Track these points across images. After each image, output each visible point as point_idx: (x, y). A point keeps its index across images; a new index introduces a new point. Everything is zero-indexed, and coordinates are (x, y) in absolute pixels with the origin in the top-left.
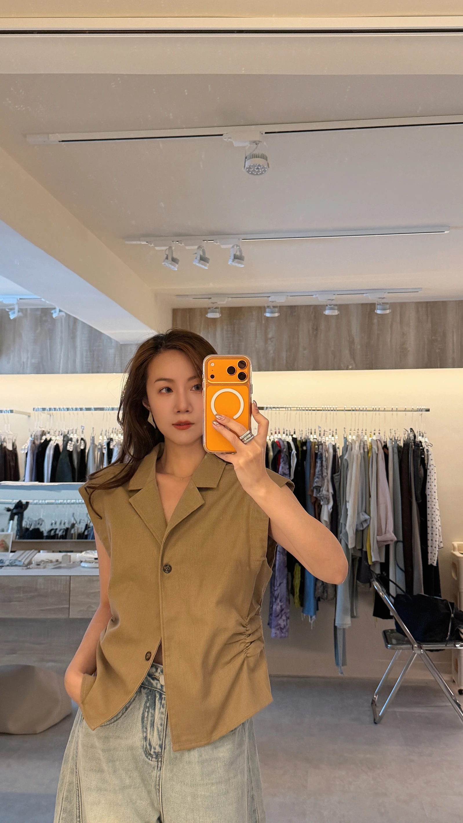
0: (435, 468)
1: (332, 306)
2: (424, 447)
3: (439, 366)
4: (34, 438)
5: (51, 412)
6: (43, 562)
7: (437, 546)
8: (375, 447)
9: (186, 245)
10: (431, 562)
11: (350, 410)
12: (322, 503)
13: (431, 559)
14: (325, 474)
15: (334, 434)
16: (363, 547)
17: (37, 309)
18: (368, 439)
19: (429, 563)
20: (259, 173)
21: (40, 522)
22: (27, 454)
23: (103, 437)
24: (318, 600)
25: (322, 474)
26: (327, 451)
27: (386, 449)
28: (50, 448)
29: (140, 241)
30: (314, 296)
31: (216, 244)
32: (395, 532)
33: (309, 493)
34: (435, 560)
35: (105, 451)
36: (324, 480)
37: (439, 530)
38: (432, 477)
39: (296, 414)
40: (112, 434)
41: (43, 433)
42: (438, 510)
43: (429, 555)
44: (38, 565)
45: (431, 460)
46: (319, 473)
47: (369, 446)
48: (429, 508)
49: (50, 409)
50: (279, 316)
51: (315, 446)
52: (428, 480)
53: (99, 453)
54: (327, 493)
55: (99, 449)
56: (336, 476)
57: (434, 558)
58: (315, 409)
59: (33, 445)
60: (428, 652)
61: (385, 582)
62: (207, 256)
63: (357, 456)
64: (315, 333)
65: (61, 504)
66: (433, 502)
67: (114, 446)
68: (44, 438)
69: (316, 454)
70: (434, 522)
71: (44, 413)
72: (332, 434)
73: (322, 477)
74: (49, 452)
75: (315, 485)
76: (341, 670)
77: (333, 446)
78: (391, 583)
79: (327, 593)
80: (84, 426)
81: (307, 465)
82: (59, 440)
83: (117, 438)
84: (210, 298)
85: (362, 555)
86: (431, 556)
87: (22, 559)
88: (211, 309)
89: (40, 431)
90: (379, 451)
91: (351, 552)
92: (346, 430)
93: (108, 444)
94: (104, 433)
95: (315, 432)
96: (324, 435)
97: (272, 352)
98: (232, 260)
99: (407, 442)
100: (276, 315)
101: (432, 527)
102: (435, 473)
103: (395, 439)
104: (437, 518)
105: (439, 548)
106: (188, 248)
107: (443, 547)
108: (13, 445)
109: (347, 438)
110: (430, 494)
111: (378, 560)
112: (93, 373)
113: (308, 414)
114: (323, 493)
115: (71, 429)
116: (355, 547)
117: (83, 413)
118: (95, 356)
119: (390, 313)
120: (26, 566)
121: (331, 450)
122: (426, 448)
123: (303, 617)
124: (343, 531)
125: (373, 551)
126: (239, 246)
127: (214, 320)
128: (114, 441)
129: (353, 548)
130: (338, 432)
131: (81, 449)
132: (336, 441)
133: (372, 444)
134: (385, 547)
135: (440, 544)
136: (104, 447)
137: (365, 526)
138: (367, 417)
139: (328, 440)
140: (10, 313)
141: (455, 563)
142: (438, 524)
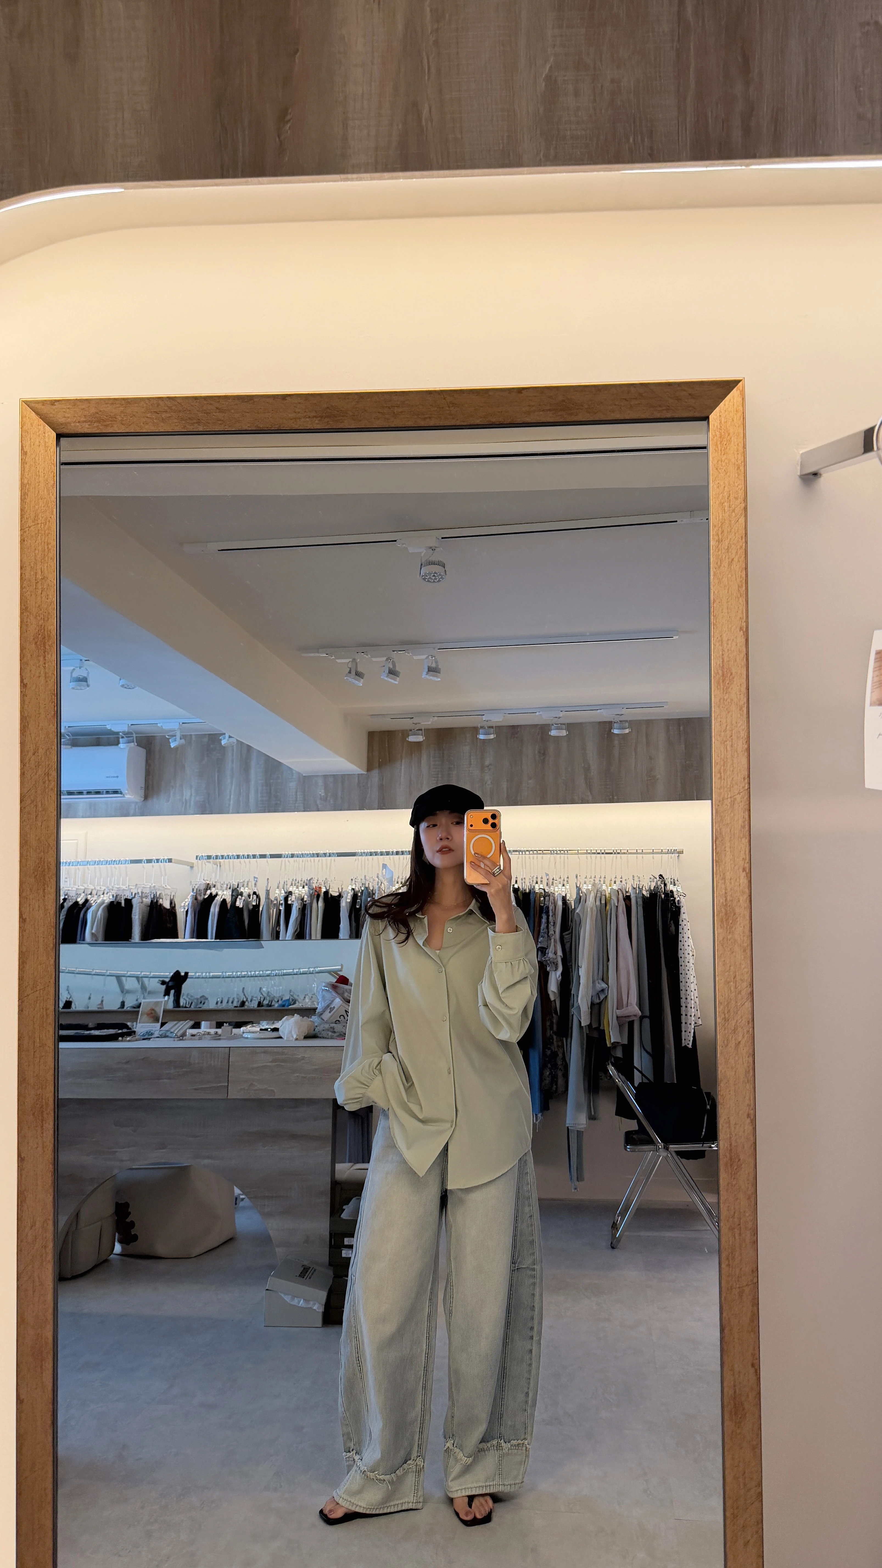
0: (688, 923)
1: (560, 725)
2: (675, 898)
4: (196, 893)
5: (218, 860)
7: (693, 1023)
9: (372, 657)
10: (685, 1043)
11: (585, 854)
12: (548, 969)
13: (685, 1040)
14: (551, 932)
15: (565, 883)
16: (600, 1026)
17: (203, 736)
18: (608, 889)
19: (683, 1045)
20: (436, 581)
21: (203, 1000)
22: (187, 912)
23: (280, 891)
24: (546, 1095)
25: (548, 932)
26: (555, 904)
27: (628, 902)
29: (317, 652)
30: (537, 714)
31: (408, 655)
32: (640, 1005)
34: (689, 1040)
35: (282, 908)
36: (550, 940)
37: (694, 1001)
38: (684, 936)
40: (291, 887)
41: (208, 887)
42: (694, 977)
43: (683, 1033)
45: (684, 913)
46: (544, 931)
47: (609, 897)
48: (681, 974)
49: (217, 857)
50: (496, 738)
51: (541, 897)
52: (680, 938)
53: (275, 910)
54: (555, 957)
55: (275, 904)
56: (567, 935)
57: (689, 1038)
58: (542, 853)
59: (195, 901)
61: (626, 1069)
62: (397, 669)
63: (592, 909)
64: (542, 758)
65: (229, 977)
66: (687, 966)
67: (293, 901)
68: (208, 892)
69: (541, 907)
70: (689, 993)
71: (210, 862)
72: (562, 884)
73: (548, 936)
74: (214, 909)
76: (576, 1186)
77: (563, 897)
78: (635, 1071)
79: (556, 1085)
80: (257, 876)
82: (227, 895)
83: (297, 892)
84: (412, 718)
85: (599, 1035)
86: (685, 1035)
87: (174, 1031)
88: (413, 731)
89: (204, 884)
90: (619, 903)
91: (585, 1031)
92: (579, 878)
93: (286, 899)
94: (281, 886)
95: (542, 881)
96: (553, 884)
97: (489, 782)
98: (426, 673)
99: (654, 890)
100: (492, 737)
101: (686, 999)
102: (689, 930)
103: (638, 888)
104: (693, 987)
105: (696, 1025)
106: (374, 659)
107: (701, 1024)
108: (172, 902)
109: (581, 887)
110: (683, 956)
111: (619, 1040)
112: (269, 812)
113: (533, 858)
114: (549, 956)
115: (241, 881)
116: (591, 1023)
117: (257, 862)
118: (272, 790)
119: (631, 732)
120: (179, 1038)
121: (560, 903)
122: (678, 899)
124: (575, 1005)
125: (612, 1029)
126: (433, 657)
127: (418, 744)
128: (293, 895)
129: (588, 1025)
130: (569, 881)
131: (253, 906)
132: (567, 891)
133: (612, 895)
134: (627, 1024)
135: (699, 1021)
136: (281, 902)
137: (602, 998)
138: (605, 861)
139: (557, 890)
140: (170, 740)
142: (694, 995)
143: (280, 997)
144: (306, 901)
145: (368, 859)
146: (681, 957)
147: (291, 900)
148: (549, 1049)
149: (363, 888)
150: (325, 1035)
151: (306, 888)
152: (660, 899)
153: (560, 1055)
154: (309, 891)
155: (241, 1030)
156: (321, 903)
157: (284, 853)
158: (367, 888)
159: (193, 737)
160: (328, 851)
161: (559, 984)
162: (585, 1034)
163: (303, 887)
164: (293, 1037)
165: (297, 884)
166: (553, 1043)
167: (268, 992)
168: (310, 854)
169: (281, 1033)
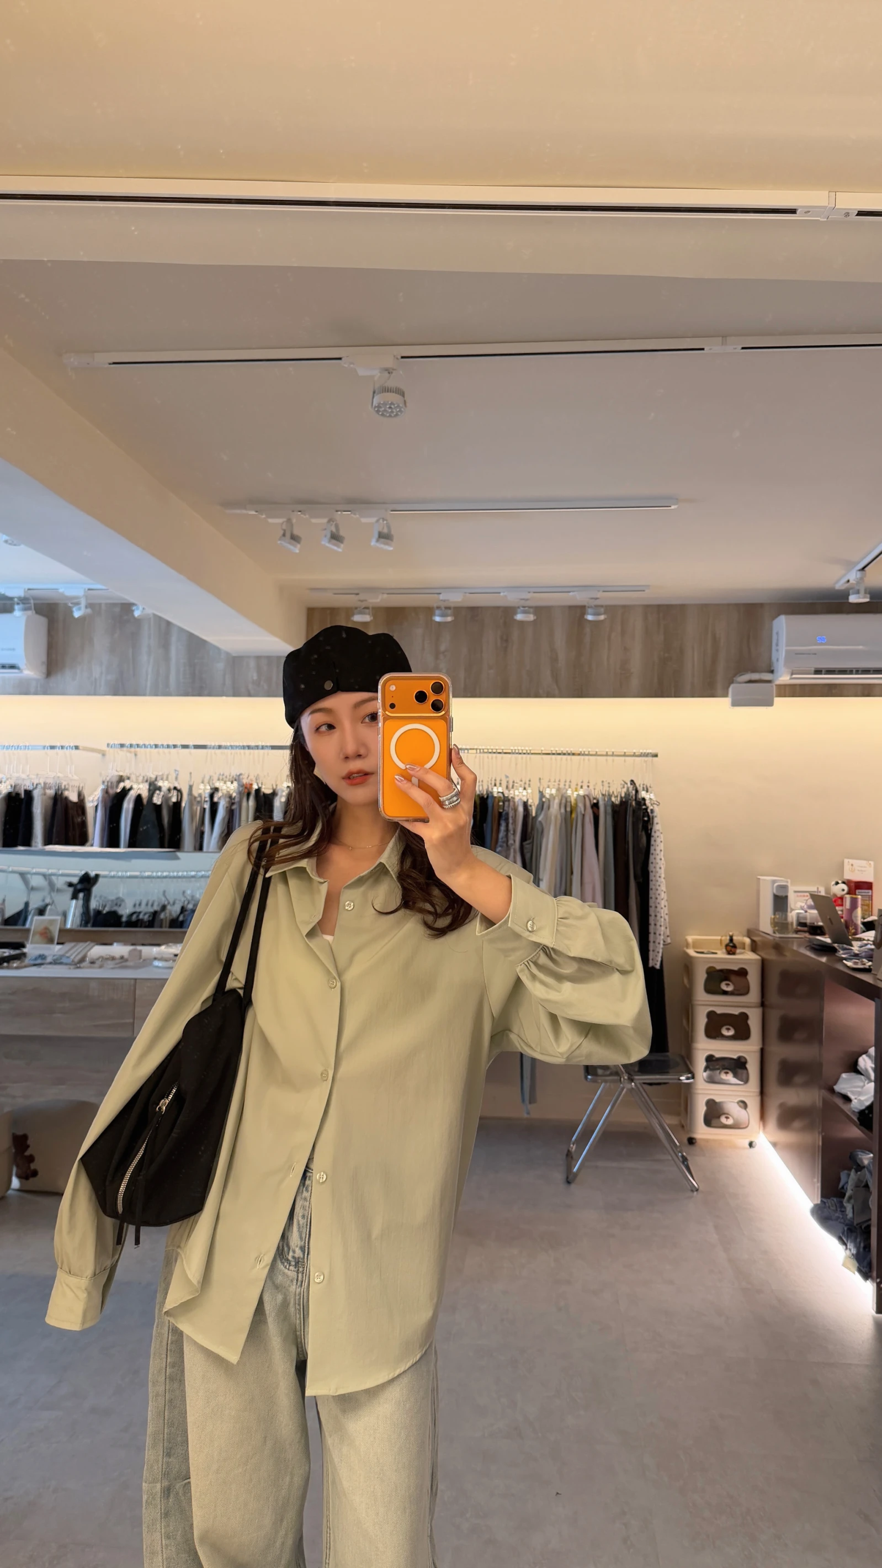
0: (662, 836)
1: (527, 608)
2: (649, 806)
3: (673, 695)
4: (107, 786)
5: (133, 750)
6: (100, 960)
7: (661, 942)
8: (581, 805)
9: (311, 517)
10: (652, 963)
11: (549, 754)
13: (653, 959)
14: (511, 842)
15: (527, 786)
17: (114, 605)
18: (573, 794)
19: (650, 965)
20: (393, 415)
21: (119, 902)
23: (205, 786)
25: (507, 841)
26: (515, 810)
27: (595, 809)
28: (130, 800)
29: (245, 509)
30: (502, 594)
31: (355, 516)
34: (657, 961)
35: (207, 806)
37: (665, 920)
38: (657, 848)
39: (476, 757)
40: (219, 782)
41: (121, 779)
42: (665, 892)
44: (92, 962)
45: (657, 824)
46: (503, 840)
47: (574, 804)
48: (652, 889)
49: (131, 746)
50: (452, 621)
51: (499, 802)
52: (652, 851)
53: (199, 808)
55: (199, 803)
56: (527, 844)
57: (657, 958)
58: (501, 751)
59: (106, 795)
60: (646, 1087)
62: (342, 533)
63: (556, 817)
64: (504, 645)
65: (148, 877)
66: (657, 881)
67: (219, 798)
68: (122, 785)
69: (500, 814)
70: (658, 909)
71: (123, 751)
72: (523, 787)
73: (507, 845)
74: (128, 805)
76: (528, 1109)
77: (524, 802)
80: (178, 769)
81: (487, 827)
82: (143, 790)
83: (224, 787)
84: (357, 594)
86: (652, 956)
87: (72, 955)
88: (359, 609)
89: (117, 776)
90: (586, 811)
92: (542, 781)
93: (212, 796)
94: (206, 780)
95: (500, 784)
96: (513, 787)
98: (376, 540)
99: (625, 797)
100: (449, 619)
101: (656, 916)
102: (661, 841)
103: (609, 795)
104: (663, 903)
105: (664, 945)
106: (314, 521)
107: (670, 943)
108: (80, 795)
109: (544, 792)
110: (654, 870)
113: (492, 758)
115: (160, 774)
117: (178, 752)
118: (197, 671)
119: (605, 619)
120: (76, 964)
121: (521, 809)
122: (651, 807)
126: (386, 520)
128: (220, 791)
130: (531, 784)
131: (174, 803)
132: (528, 796)
133: (578, 801)
135: (666, 940)
136: (206, 799)
138: (572, 763)
139: (517, 794)
140: (74, 609)
141: (687, 965)
142: (664, 912)
144: (234, 799)
146: (652, 872)
147: (217, 797)
151: (235, 784)
154: (238, 788)
156: (252, 802)
157: (209, 743)
159: (103, 607)
163: (232, 783)
165: (225, 779)
168: (240, 746)
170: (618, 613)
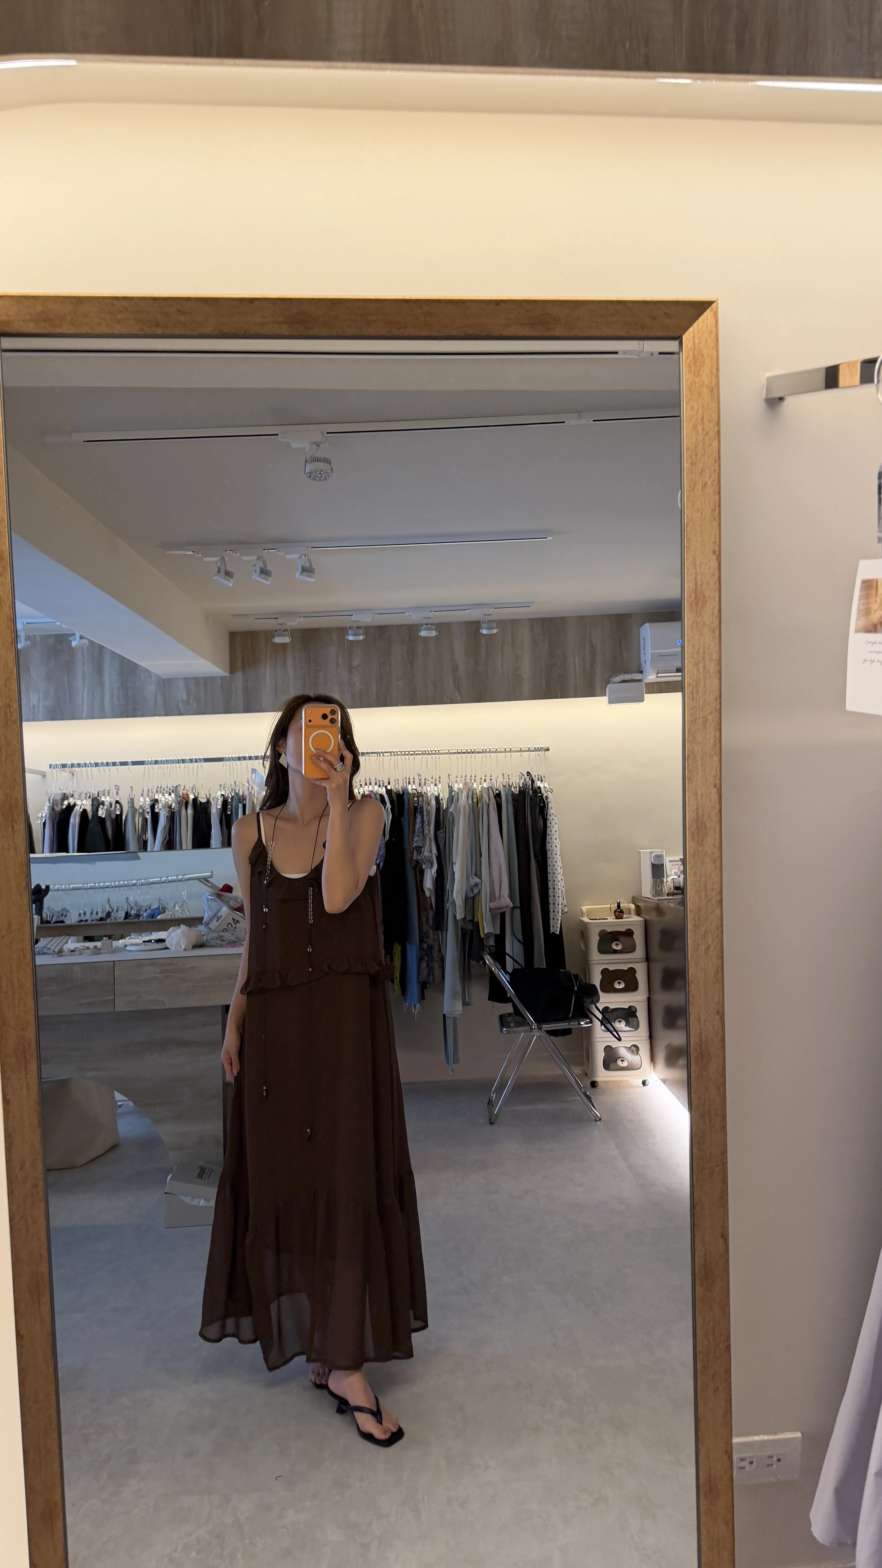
0: (556, 818)
1: (429, 625)
2: (544, 794)
3: (560, 696)
4: (53, 802)
5: (74, 769)
6: (77, 950)
7: (560, 911)
8: (485, 796)
9: (242, 555)
10: (553, 929)
11: (455, 753)
12: (424, 867)
13: (553, 926)
14: (426, 831)
15: (437, 783)
16: (474, 918)
17: (52, 637)
18: (478, 786)
19: (552, 932)
20: (321, 478)
21: (65, 912)
22: (44, 823)
23: (145, 799)
24: (424, 986)
25: (423, 831)
26: (429, 804)
27: (498, 798)
28: (75, 815)
29: (184, 550)
30: (407, 613)
31: (280, 553)
32: (511, 897)
33: (408, 856)
34: (558, 928)
35: (149, 817)
36: (426, 839)
37: (562, 891)
38: (552, 829)
39: (390, 759)
40: (157, 794)
41: (65, 797)
43: (551, 921)
45: (552, 808)
46: (420, 830)
47: (479, 795)
48: (550, 866)
49: (72, 765)
50: (364, 639)
51: (414, 797)
52: (549, 832)
53: (140, 819)
54: (430, 855)
55: (140, 813)
56: (441, 833)
57: (557, 925)
58: (413, 753)
59: (53, 812)
60: (552, 1034)
61: (500, 956)
62: (269, 569)
63: (464, 807)
64: (411, 659)
65: (92, 887)
66: (554, 858)
67: (160, 809)
68: (66, 802)
69: (416, 808)
70: (557, 884)
71: (65, 771)
72: (434, 783)
73: (424, 835)
74: (75, 820)
75: (415, 845)
76: (452, 1068)
77: (436, 796)
78: (507, 956)
79: (433, 975)
80: (118, 785)
81: (405, 821)
82: (87, 804)
83: (163, 799)
84: (276, 618)
85: (473, 927)
86: (553, 923)
87: (52, 946)
88: (278, 631)
89: (61, 793)
90: (490, 801)
91: (460, 924)
92: (450, 777)
93: (152, 807)
94: (146, 794)
95: (414, 782)
96: (425, 784)
97: (358, 684)
98: (299, 573)
99: (523, 787)
100: (361, 638)
101: (554, 889)
102: (556, 824)
103: (509, 786)
104: (560, 877)
105: (563, 913)
106: (244, 558)
107: (568, 912)
109: (453, 786)
110: (551, 849)
111: (493, 932)
113: (405, 759)
114: (424, 854)
115: (102, 789)
116: (465, 917)
117: (117, 769)
118: (130, 694)
119: (499, 632)
120: (59, 954)
121: (433, 803)
123: (405, 1007)
124: (450, 900)
125: (485, 920)
126: (307, 556)
127: (283, 645)
128: (160, 802)
129: (463, 919)
130: (441, 780)
131: (117, 815)
132: (439, 791)
133: (483, 793)
134: (499, 915)
135: (564, 909)
136: (147, 811)
137: (475, 893)
138: (476, 760)
139: (430, 790)
141: (583, 932)
142: (561, 885)
143: (148, 906)
144: (174, 809)
145: (236, 764)
146: (549, 850)
147: (158, 807)
148: (425, 943)
149: (233, 794)
150: (214, 944)
151: (173, 795)
152: (529, 796)
153: (436, 948)
154: (176, 798)
155: (119, 943)
156: (190, 811)
157: (146, 760)
158: (237, 794)
159: (40, 638)
160: (194, 757)
161: (434, 882)
162: (460, 927)
163: (170, 794)
164: (182, 948)
165: (163, 791)
166: (429, 937)
167: (136, 902)
168: (175, 760)
169: (167, 943)
170: (509, 626)
